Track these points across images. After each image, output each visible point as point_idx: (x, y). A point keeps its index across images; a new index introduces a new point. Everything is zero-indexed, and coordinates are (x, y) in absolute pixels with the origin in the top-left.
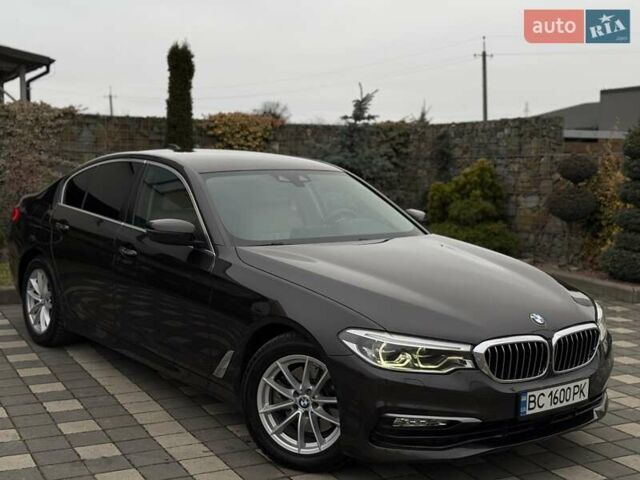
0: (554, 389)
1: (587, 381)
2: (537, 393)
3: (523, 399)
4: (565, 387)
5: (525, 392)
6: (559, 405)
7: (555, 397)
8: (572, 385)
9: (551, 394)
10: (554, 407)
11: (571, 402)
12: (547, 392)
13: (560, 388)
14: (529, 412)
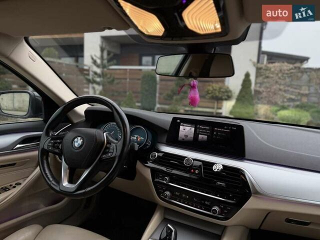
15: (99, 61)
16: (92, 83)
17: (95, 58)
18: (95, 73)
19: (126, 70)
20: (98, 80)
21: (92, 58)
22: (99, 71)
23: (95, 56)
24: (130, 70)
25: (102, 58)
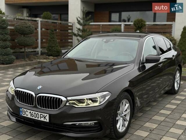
0: (32, 112)
1: (48, 115)
2: (25, 110)
3: (21, 110)
4: (37, 113)
5: (21, 108)
6: (34, 118)
7: (32, 115)
8: (40, 113)
9: (30, 112)
10: (31, 117)
11: (39, 119)
12: (29, 111)
13: (34, 112)
14: (23, 115)
15: (82, 21)
16: (77, 36)
17: (79, 19)
18: (79, 29)
19: (100, 25)
20: (81, 34)
21: (78, 20)
22: (81, 27)
23: (79, 18)
24: (103, 25)
25: (83, 19)
